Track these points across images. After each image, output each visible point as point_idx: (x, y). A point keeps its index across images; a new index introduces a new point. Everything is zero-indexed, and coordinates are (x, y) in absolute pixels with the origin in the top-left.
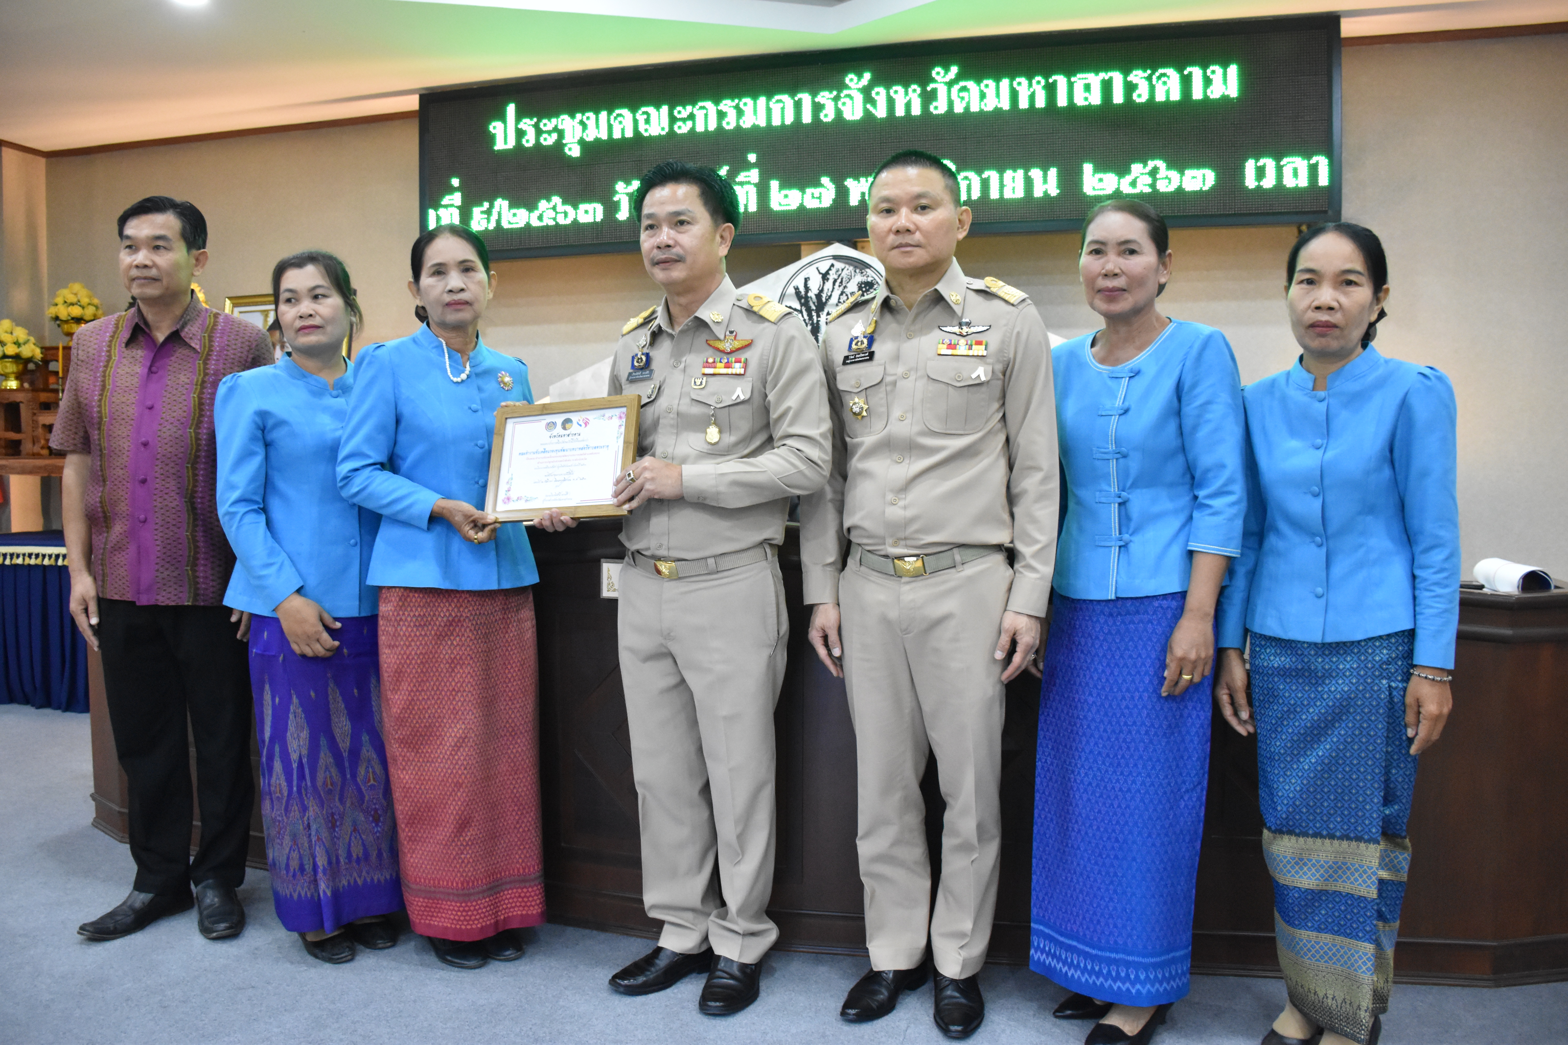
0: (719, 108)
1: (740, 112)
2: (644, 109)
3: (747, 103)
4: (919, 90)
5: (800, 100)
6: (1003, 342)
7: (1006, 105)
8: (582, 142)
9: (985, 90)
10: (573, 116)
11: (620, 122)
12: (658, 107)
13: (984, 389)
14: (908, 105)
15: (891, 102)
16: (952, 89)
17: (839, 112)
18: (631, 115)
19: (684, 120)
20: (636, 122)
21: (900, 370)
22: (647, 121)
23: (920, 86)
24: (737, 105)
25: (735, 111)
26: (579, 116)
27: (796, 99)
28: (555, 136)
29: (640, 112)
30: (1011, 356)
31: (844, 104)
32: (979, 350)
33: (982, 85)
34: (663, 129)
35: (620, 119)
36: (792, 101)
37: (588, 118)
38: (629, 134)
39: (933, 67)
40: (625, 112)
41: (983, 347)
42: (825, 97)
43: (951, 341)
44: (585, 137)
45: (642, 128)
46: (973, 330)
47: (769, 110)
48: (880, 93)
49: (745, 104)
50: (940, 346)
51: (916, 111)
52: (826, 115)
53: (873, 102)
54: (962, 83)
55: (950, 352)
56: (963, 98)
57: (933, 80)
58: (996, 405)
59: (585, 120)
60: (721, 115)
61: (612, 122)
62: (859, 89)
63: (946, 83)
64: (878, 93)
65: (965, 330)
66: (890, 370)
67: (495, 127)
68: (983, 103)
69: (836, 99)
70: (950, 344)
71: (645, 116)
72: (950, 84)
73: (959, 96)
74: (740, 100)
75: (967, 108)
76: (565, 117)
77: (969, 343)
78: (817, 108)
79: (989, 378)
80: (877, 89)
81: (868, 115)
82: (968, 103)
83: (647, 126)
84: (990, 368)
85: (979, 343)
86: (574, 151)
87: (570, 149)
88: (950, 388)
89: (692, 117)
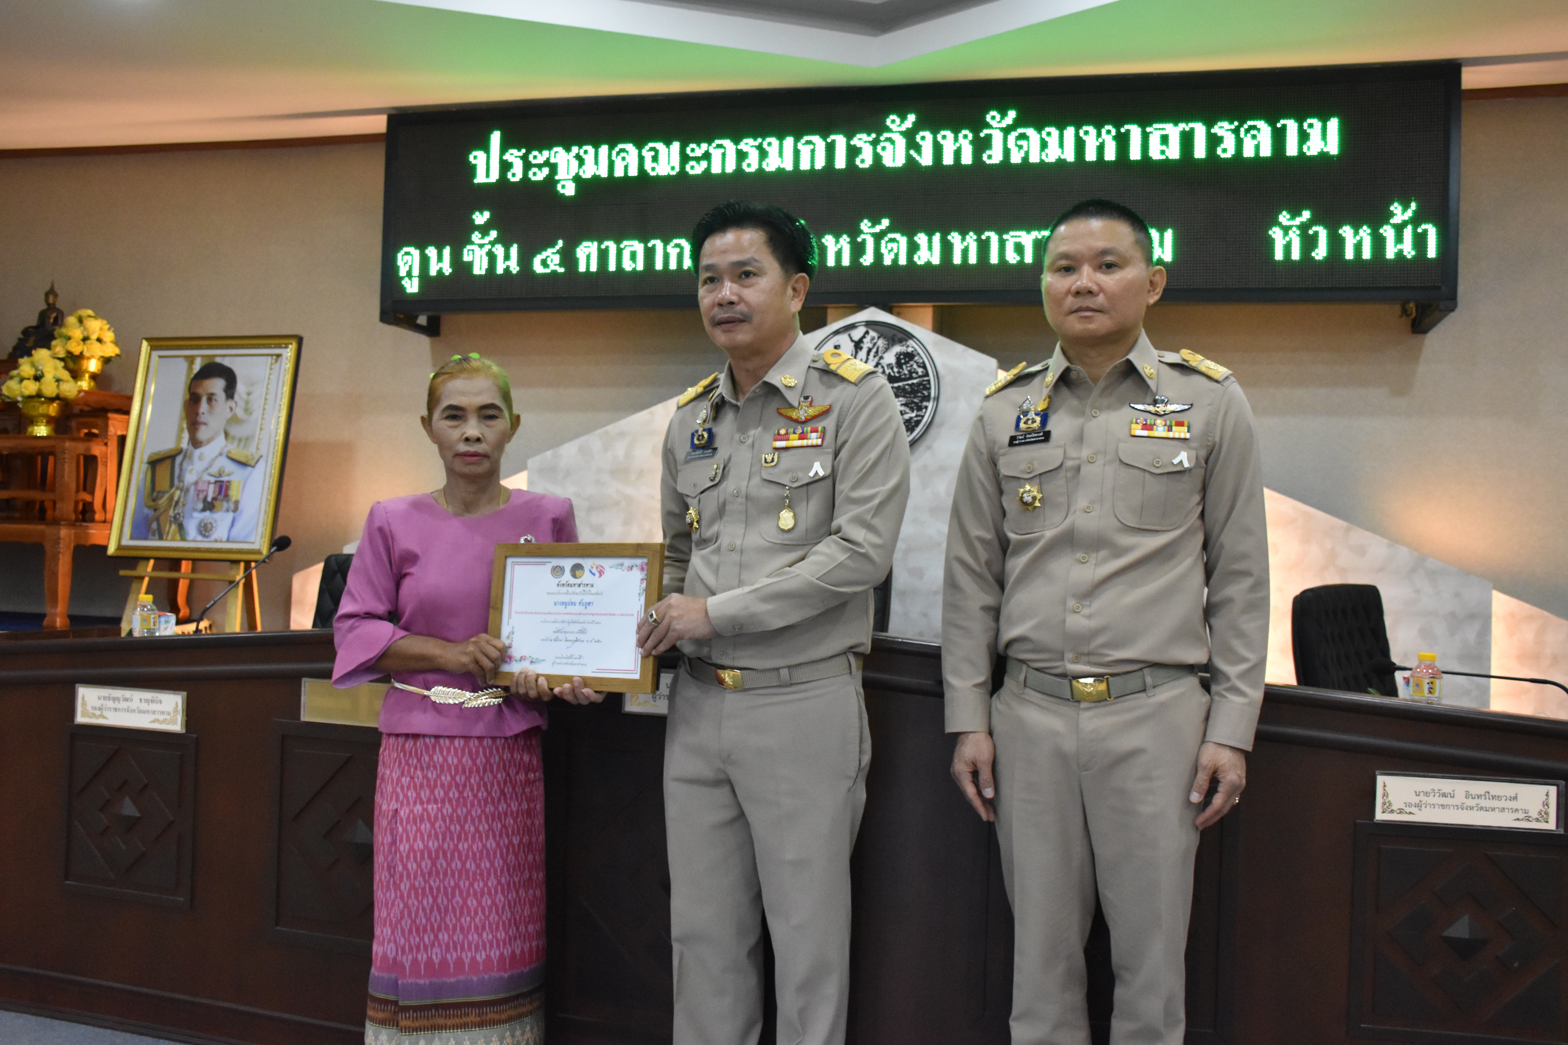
0: (739, 147)
1: (763, 154)
2: (651, 145)
3: (772, 143)
4: (970, 136)
5: (833, 141)
6: (1208, 424)
7: (1070, 156)
8: (577, 179)
9: (1047, 139)
10: (568, 149)
11: (624, 159)
12: (668, 144)
13: (1186, 478)
14: (958, 153)
15: (938, 149)
16: (1009, 136)
17: (877, 158)
18: (637, 151)
19: (698, 159)
20: (641, 159)
21: (1085, 453)
22: (655, 159)
23: (971, 131)
24: (761, 145)
25: (757, 152)
26: (575, 149)
27: (829, 140)
28: (546, 171)
29: (647, 148)
30: (1217, 439)
31: (884, 148)
32: (1180, 432)
33: (1044, 133)
34: (673, 168)
35: (623, 154)
36: (824, 143)
37: (586, 152)
38: (633, 172)
39: (987, 112)
40: (630, 147)
41: (1185, 429)
42: (862, 140)
43: (1146, 420)
44: (581, 174)
45: (648, 166)
46: (1171, 408)
47: (797, 153)
48: (925, 138)
49: (769, 144)
50: (1134, 426)
51: (967, 159)
52: (863, 161)
53: (918, 148)
54: (1021, 130)
55: (1145, 433)
56: (1020, 147)
57: (989, 126)
58: (1197, 498)
59: (582, 153)
60: (741, 156)
61: (614, 157)
62: (902, 133)
63: (1002, 129)
64: (923, 138)
65: (1161, 408)
66: (1072, 453)
67: (477, 158)
68: (1043, 154)
69: (875, 143)
70: (1146, 424)
71: (653, 153)
72: (1007, 131)
73: (1017, 145)
74: (764, 139)
75: (1026, 159)
76: (560, 149)
77: (1168, 423)
78: (853, 152)
79: (1193, 465)
80: (922, 133)
81: (911, 162)
82: (1027, 153)
83: (654, 165)
84: (1193, 453)
85: (1180, 424)
86: (568, 190)
87: (563, 187)
88: (1147, 476)
89: (707, 156)
